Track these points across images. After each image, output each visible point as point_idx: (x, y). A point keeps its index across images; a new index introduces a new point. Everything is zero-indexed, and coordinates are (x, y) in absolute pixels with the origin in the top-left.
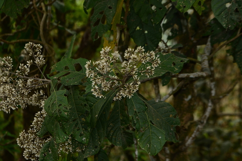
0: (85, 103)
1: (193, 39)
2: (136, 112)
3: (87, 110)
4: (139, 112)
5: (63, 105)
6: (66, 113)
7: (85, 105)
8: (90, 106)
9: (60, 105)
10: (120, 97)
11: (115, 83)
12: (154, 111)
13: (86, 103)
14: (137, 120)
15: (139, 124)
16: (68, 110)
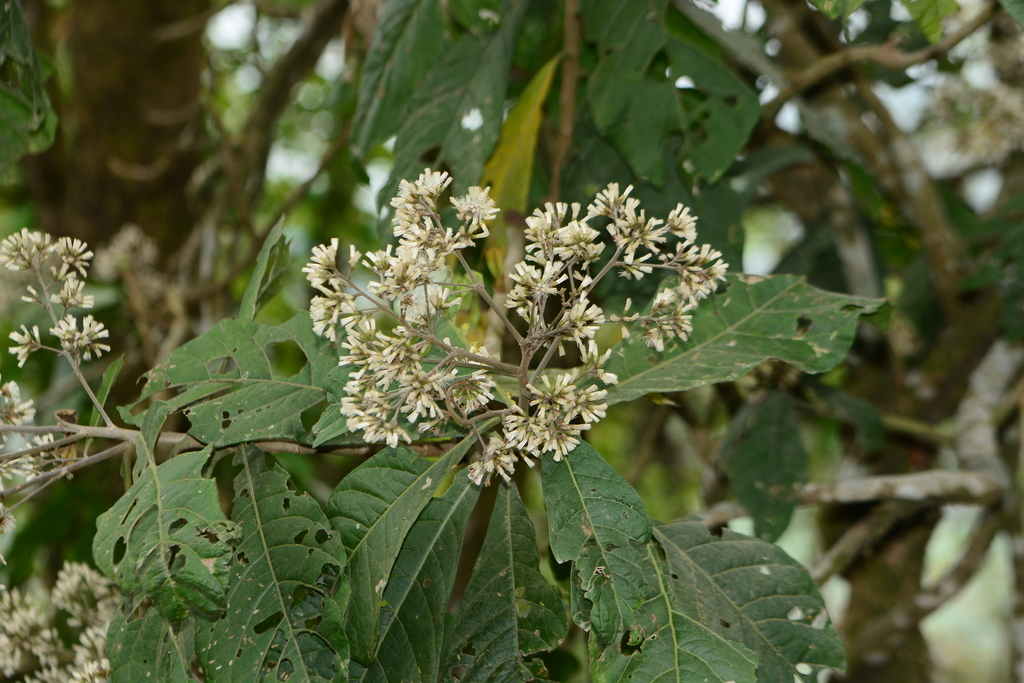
0: (320, 526)
1: (914, 379)
2: (592, 541)
3: (330, 559)
4: (610, 547)
5: (192, 522)
6: (210, 564)
7: (322, 537)
8: (346, 541)
9: (181, 523)
10: (505, 459)
11: (474, 385)
12: (700, 577)
13: (325, 526)
14: (600, 580)
15: (612, 608)
16: (221, 545)
